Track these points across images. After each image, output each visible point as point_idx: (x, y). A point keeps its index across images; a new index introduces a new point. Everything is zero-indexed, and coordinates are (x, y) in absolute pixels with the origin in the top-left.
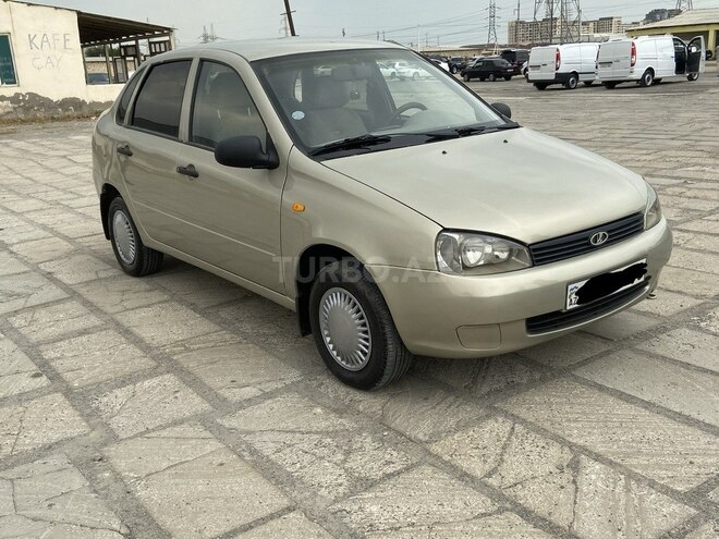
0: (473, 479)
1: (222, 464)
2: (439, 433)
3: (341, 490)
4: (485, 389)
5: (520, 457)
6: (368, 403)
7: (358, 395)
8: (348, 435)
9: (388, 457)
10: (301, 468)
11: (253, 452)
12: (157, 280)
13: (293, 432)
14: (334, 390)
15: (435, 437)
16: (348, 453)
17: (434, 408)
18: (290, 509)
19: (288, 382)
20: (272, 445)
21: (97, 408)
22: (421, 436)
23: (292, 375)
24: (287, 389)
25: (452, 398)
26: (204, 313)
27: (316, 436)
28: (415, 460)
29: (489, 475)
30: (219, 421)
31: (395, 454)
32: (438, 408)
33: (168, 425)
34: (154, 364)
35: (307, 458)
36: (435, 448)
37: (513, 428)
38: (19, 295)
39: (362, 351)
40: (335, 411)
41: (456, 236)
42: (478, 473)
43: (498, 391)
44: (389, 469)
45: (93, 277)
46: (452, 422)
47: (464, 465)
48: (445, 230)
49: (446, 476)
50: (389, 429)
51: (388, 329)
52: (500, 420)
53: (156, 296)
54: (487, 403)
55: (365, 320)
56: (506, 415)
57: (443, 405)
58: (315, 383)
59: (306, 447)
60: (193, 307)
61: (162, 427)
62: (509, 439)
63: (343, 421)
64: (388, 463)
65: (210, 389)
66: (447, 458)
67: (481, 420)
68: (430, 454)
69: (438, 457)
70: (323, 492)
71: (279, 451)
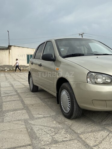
0: (89, 146)
1: (21, 131)
2: (85, 132)
3: (48, 143)
4: (105, 123)
5: (108, 143)
6: (69, 122)
7: (67, 120)
8: (59, 129)
9: (66, 136)
10: (41, 135)
11: (32, 129)
12: (36, 93)
13: (45, 126)
14: (62, 118)
15: (83, 133)
16: (56, 133)
17: (86, 126)
18: (29, 145)
19: (51, 115)
20: (37, 128)
21: (4, 115)
22: (79, 132)
23: (53, 114)
24: (50, 116)
25: (93, 124)
26: (41, 100)
27: (50, 128)
28: (74, 138)
29: (95, 146)
30: (29, 121)
31: (69, 136)
32: (88, 126)
33: (17, 120)
34: (23, 108)
35: (45, 133)
36: (82, 136)
37: (109, 134)
38: (8, 93)
39: (69, 107)
40: (59, 123)
41: (93, 74)
42: (91, 145)
43: (108, 124)
44: (64, 139)
45: (24, 91)
46: (90, 130)
47: (88, 142)
48: (90, 72)
49: (81, 144)
50: (71, 129)
51: (74, 100)
52: (106, 131)
53: (34, 96)
54: (103, 127)
55: (69, 98)
56: (108, 130)
57: (90, 125)
58: (58, 116)
59: (46, 130)
60: (40, 98)
61: (15, 121)
62: (106, 137)
63: (60, 125)
64: (65, 138)
65: (32, 114)
66: (84, 139)
67: (99, 130)
68: (79, 137)
69: (81, 138)
70: (43, 142)
71: (38, 130)
